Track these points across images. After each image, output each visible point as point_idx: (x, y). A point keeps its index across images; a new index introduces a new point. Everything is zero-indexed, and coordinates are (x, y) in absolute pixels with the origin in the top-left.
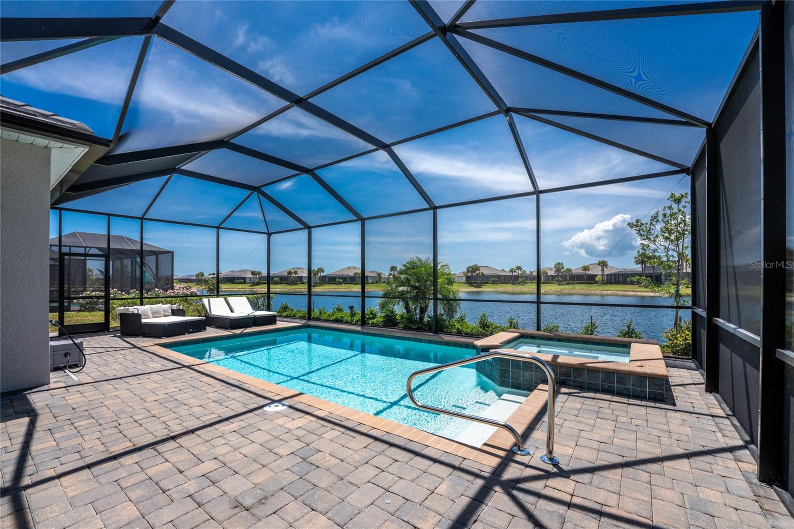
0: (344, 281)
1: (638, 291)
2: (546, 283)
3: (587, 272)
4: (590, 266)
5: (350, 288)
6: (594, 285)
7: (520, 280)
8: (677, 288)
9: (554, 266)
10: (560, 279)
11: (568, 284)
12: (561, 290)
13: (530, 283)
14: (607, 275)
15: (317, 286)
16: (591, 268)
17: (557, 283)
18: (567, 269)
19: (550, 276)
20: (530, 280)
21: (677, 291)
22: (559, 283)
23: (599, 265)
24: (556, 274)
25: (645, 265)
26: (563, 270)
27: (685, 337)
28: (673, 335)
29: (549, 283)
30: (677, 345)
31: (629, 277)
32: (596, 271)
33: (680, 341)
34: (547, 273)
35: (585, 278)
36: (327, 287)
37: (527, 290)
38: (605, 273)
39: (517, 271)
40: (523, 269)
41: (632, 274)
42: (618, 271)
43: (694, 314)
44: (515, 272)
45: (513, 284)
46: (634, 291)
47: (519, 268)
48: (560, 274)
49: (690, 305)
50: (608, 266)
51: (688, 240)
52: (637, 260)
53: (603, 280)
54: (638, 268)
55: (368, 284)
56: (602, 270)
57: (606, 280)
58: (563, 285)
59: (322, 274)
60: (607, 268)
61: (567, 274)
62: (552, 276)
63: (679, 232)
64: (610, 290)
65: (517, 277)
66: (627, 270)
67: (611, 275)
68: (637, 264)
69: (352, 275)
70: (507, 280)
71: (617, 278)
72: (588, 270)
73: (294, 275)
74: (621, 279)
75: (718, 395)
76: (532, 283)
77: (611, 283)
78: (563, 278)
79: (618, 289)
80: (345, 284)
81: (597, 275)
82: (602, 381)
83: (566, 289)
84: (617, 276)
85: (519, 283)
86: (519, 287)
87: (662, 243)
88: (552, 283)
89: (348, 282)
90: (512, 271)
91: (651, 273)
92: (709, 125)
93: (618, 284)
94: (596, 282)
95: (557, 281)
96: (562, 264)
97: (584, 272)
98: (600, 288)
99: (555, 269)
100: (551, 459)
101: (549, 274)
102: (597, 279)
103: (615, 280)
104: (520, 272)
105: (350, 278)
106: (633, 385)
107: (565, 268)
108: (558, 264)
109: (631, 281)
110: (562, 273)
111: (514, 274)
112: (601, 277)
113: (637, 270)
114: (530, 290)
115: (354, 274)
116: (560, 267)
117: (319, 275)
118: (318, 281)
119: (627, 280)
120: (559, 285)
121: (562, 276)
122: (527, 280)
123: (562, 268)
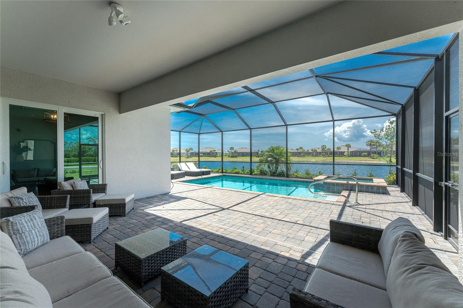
0: (204, 155)
1: (368, 161)
2: (316, 156)
3: (339, 150)
4: (341, 147)
5: (208, 159)
6: (343, 157)
7: (302, 155)
8: (391, 158)
9: (321, 147)
10: (324, 154)
11: (329, 156)
12: (325, 160)
13: (307, 156)
14: (350, 152)
15: (189, 158)
16: (341, 148)
17: (323, 156)
18: (328, 149)
19: (318, 152)
20: (307, 154)
21: (390, 160)
22: (324, 156)
23: (346, 146)
24: (322, 151)
25: (372, 147)
26: (326, 149)
27: (393, 177)
28: (389, 177)
29: (318, 156)
30: (390, 181)
31: (363, 153)
32: (344, 149)
33: (392, 179)
34: (317, 151)
35: (338, 153)
36: (195, 159)
37: (306, 160)
38: (350, 151)
39: (300, 150)
40: (303, 149)
41: (364, 151)
42: (357, 149)
43: (397, 168)
44: (299, 150)
45: (298, 156)
46: (366, 160)
47: (301, 148)
48: (324, 151)
49: (396, 165)
50: (351, 147)
51: (395, 139)
52: (367, 144)
53: (348, 155)
54: (368, 148)
55: (217, 156)
56: (348, 149)
57: (350, 154)
58: (326, 157)
59: (192, 151)
60: (350, 148)
61: (328, 151)
62: (320, 152)
63: (392, 136)
64: (352, 160)
65: (300, 153)
66: (362, 149)
67: (353, 151)
68: (367, 146)
69: (209, 152)
70: (294, 154)
71: (356, 154)
72: (340, 149)
73: (176, 152)
74: (358, 154)
75: (405, 193)
76: (308, 156)
77: (352, 156)
78: (325, 153)
79: (356, 159)
80: (204, 156)
81: (345, 152)
82: (365, 189)
83: (327, 159)
84: (356, 152)
85: (301, 156)
86: (302, 158)
87: (384, 140)
88: (319, 156)
89: (206, 156)
90: (297, 149)
91: (375, 151)
92: (402, 105)
93: (357, 156)
94: (345, 156)
95: (323, 155)
96: (325, 146)
97: (338, 150)
98: (347, 159)
99: (321, 149)
100: (357, 203)
101: (318, 151)
102: (345, 154)
103: (355, 154)
104: (302, 150)
105: (207, 153)
106: (376, 190)
107: (327, 148)
108: (323, 146)
109: (364, 155)
110: (325, 151)
111: (299, 151)
112: (347, 153)
113: (367, 149)
114: (307, 160)
115: (210, 151)
116: (324, 147)
117: (190, 152)
118: (189, 155)
119: (362, 154)
120: (324, 157)
121: (325, 152)
122: (305, 154)
123: (326, 148)
